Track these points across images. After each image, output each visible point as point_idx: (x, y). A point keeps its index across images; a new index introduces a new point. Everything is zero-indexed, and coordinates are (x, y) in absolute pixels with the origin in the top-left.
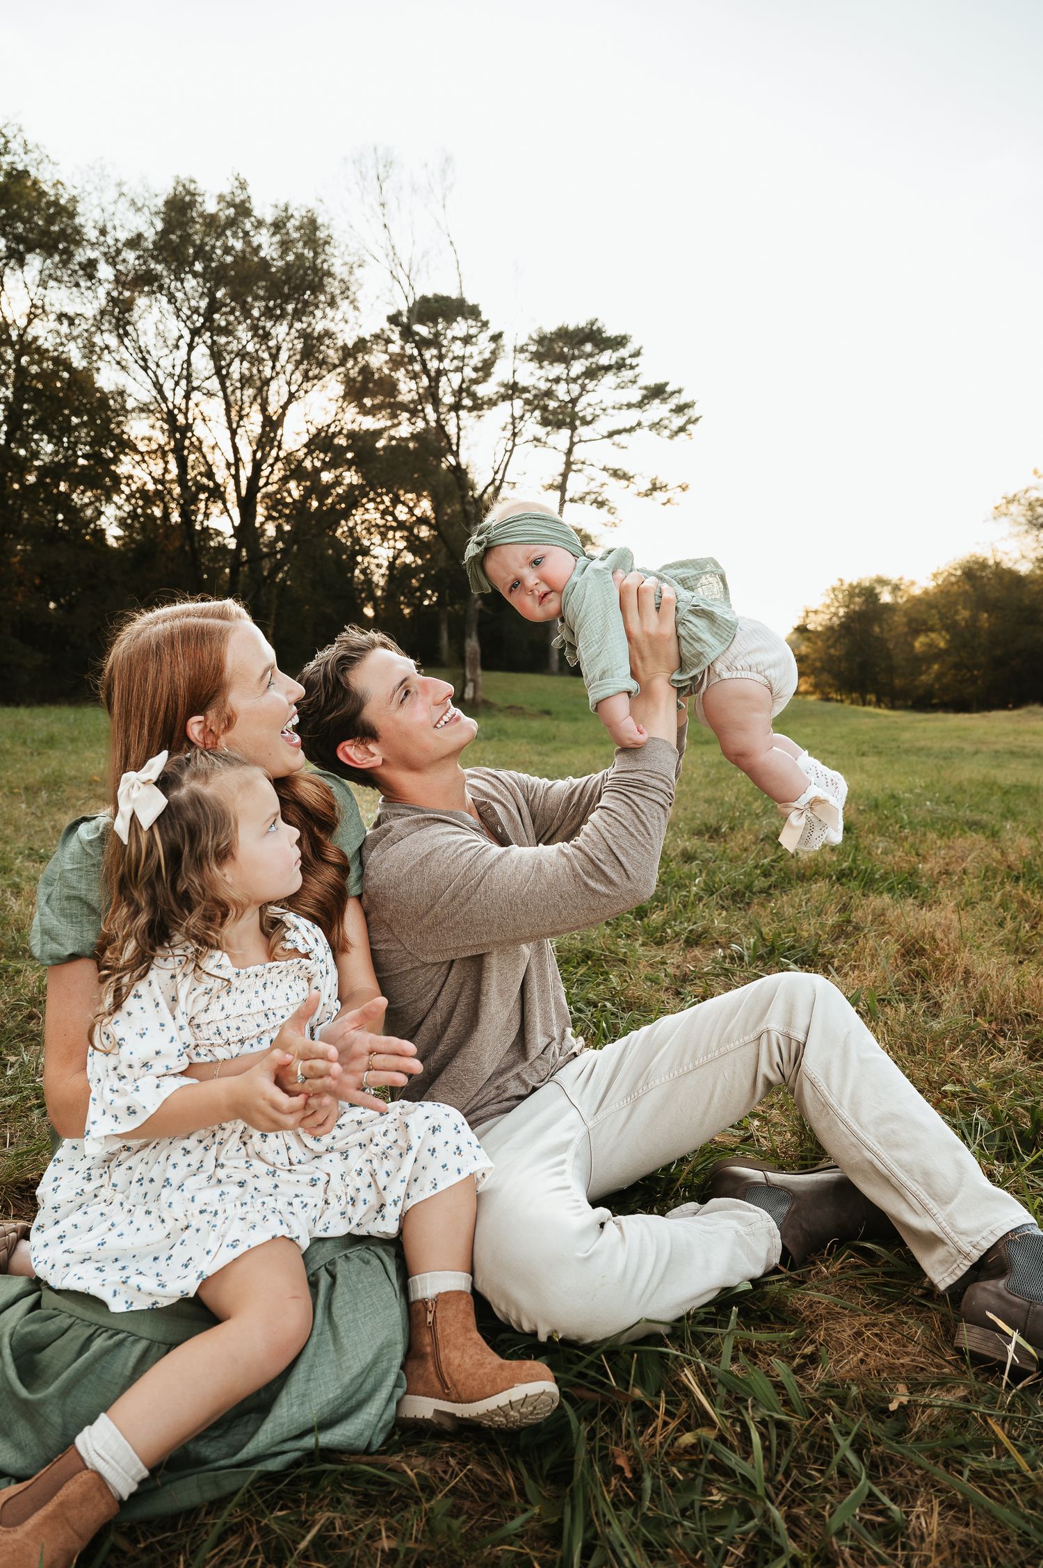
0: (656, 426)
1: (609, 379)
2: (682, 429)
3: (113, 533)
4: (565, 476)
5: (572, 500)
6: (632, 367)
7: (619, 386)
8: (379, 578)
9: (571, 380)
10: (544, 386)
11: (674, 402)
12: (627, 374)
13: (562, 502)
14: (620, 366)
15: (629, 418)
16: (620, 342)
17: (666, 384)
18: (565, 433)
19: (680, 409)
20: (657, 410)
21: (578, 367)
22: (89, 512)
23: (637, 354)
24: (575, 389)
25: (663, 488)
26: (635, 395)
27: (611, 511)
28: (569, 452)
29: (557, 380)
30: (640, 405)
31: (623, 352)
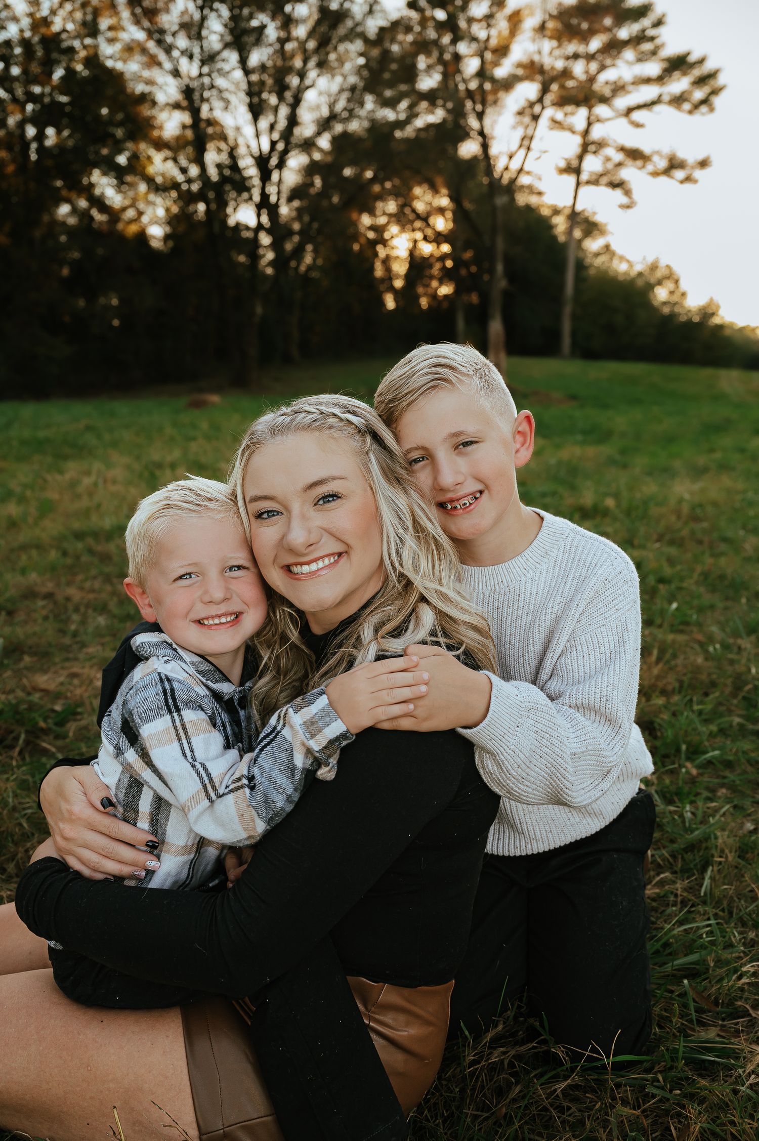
0: (678, 101)
1: (629, 54)
2: (705, 101)
3: (156, 232)
4: (581, 158)
5: (588, 182)
6: (652, 39)
7: (640, 60)
8: (400, 268)
9: (590, 57)
10: (560, 65)
11: (697, 72)
12: (647, 46)
13: (578, 184)
14: (640, 39)
15: (649, 92)
16: (642, 12)
17: (688, 54)
18: (583, 112)
19: (701, 81)
20: (680, 84)
21: (595, 44)
22: (131, 213)
23: (659, 23)
24: (594, 66)
25: (681, 165)
26: (653, 68)
27: (628, 193)
28: (586, 133)
29: (576, 56)
30: (660, 80)
31: (646, 22)
